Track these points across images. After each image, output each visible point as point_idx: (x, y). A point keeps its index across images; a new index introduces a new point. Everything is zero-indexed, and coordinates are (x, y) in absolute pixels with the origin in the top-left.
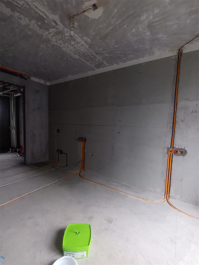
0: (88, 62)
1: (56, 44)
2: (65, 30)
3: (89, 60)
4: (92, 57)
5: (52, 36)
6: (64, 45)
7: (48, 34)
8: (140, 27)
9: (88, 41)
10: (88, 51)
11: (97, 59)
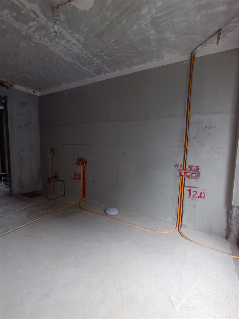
0: (85, 66)
1: (40, 42)
2: (50, 23)
3: (85, 64)
4: (88, 60)
5: (33, 31)
6: (51, 44)
7: (29, 29)
8: (143, 23)
9: (80, 39)
10: (83, 52)
11: (96, 63)
